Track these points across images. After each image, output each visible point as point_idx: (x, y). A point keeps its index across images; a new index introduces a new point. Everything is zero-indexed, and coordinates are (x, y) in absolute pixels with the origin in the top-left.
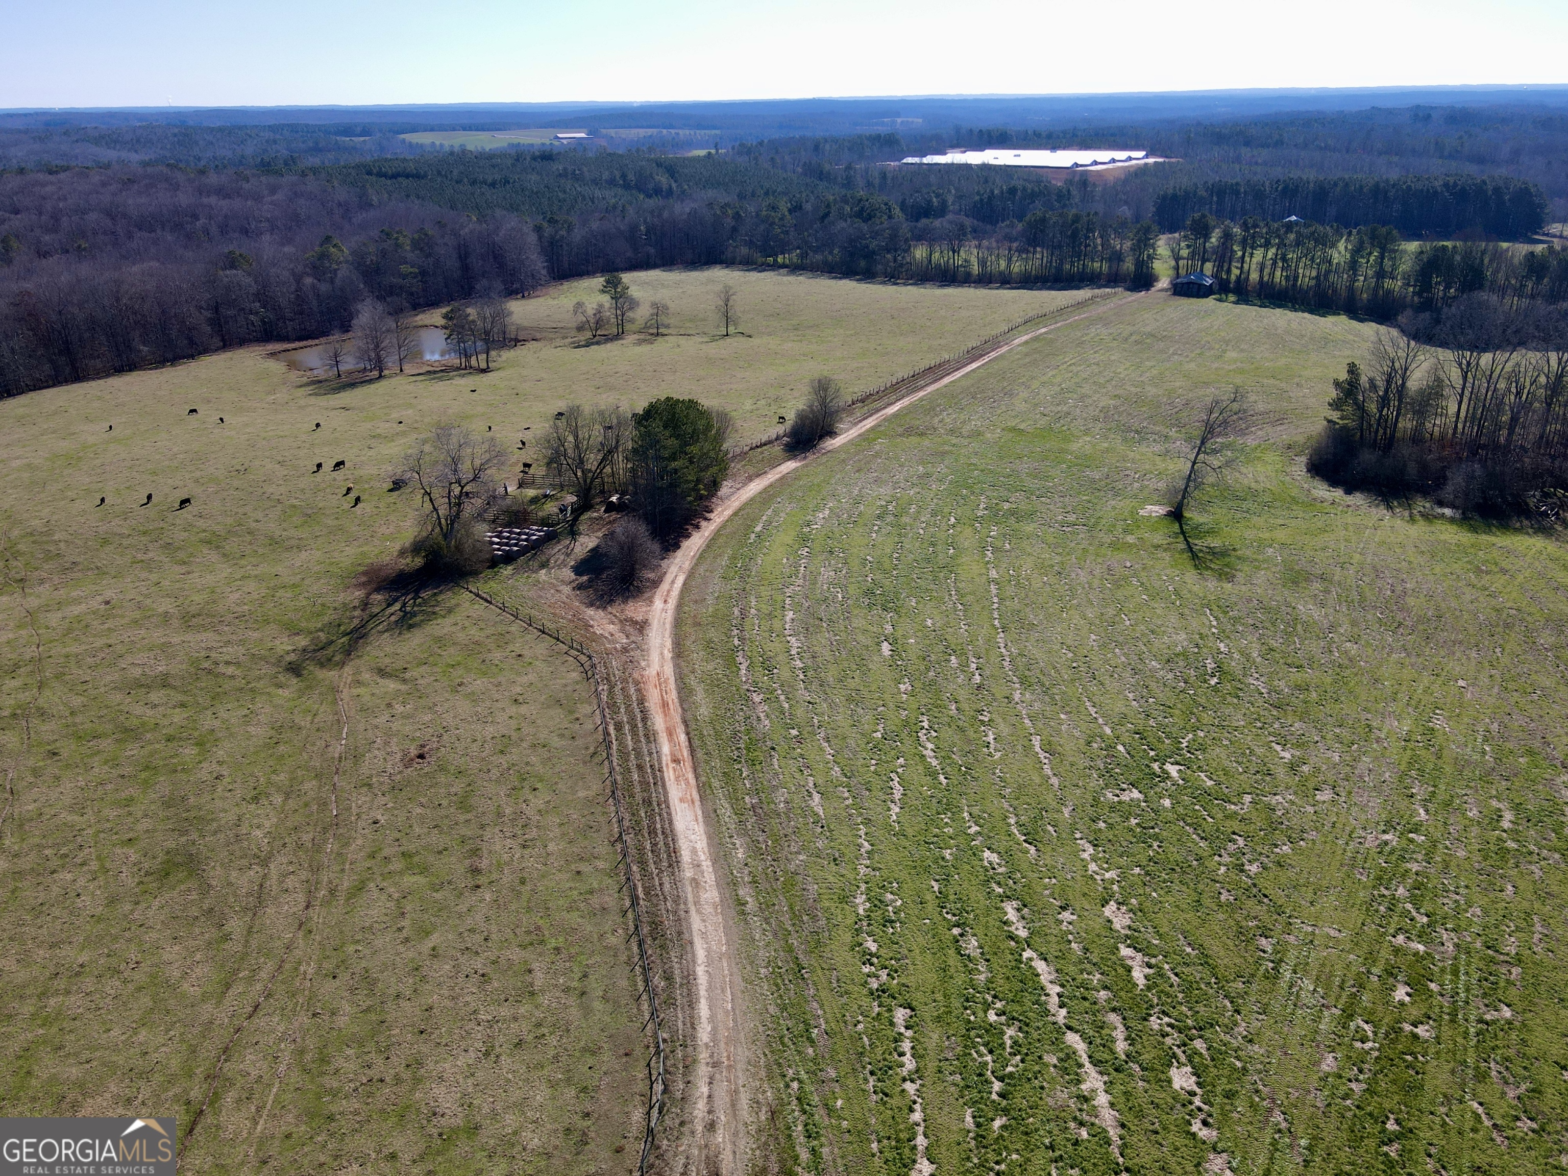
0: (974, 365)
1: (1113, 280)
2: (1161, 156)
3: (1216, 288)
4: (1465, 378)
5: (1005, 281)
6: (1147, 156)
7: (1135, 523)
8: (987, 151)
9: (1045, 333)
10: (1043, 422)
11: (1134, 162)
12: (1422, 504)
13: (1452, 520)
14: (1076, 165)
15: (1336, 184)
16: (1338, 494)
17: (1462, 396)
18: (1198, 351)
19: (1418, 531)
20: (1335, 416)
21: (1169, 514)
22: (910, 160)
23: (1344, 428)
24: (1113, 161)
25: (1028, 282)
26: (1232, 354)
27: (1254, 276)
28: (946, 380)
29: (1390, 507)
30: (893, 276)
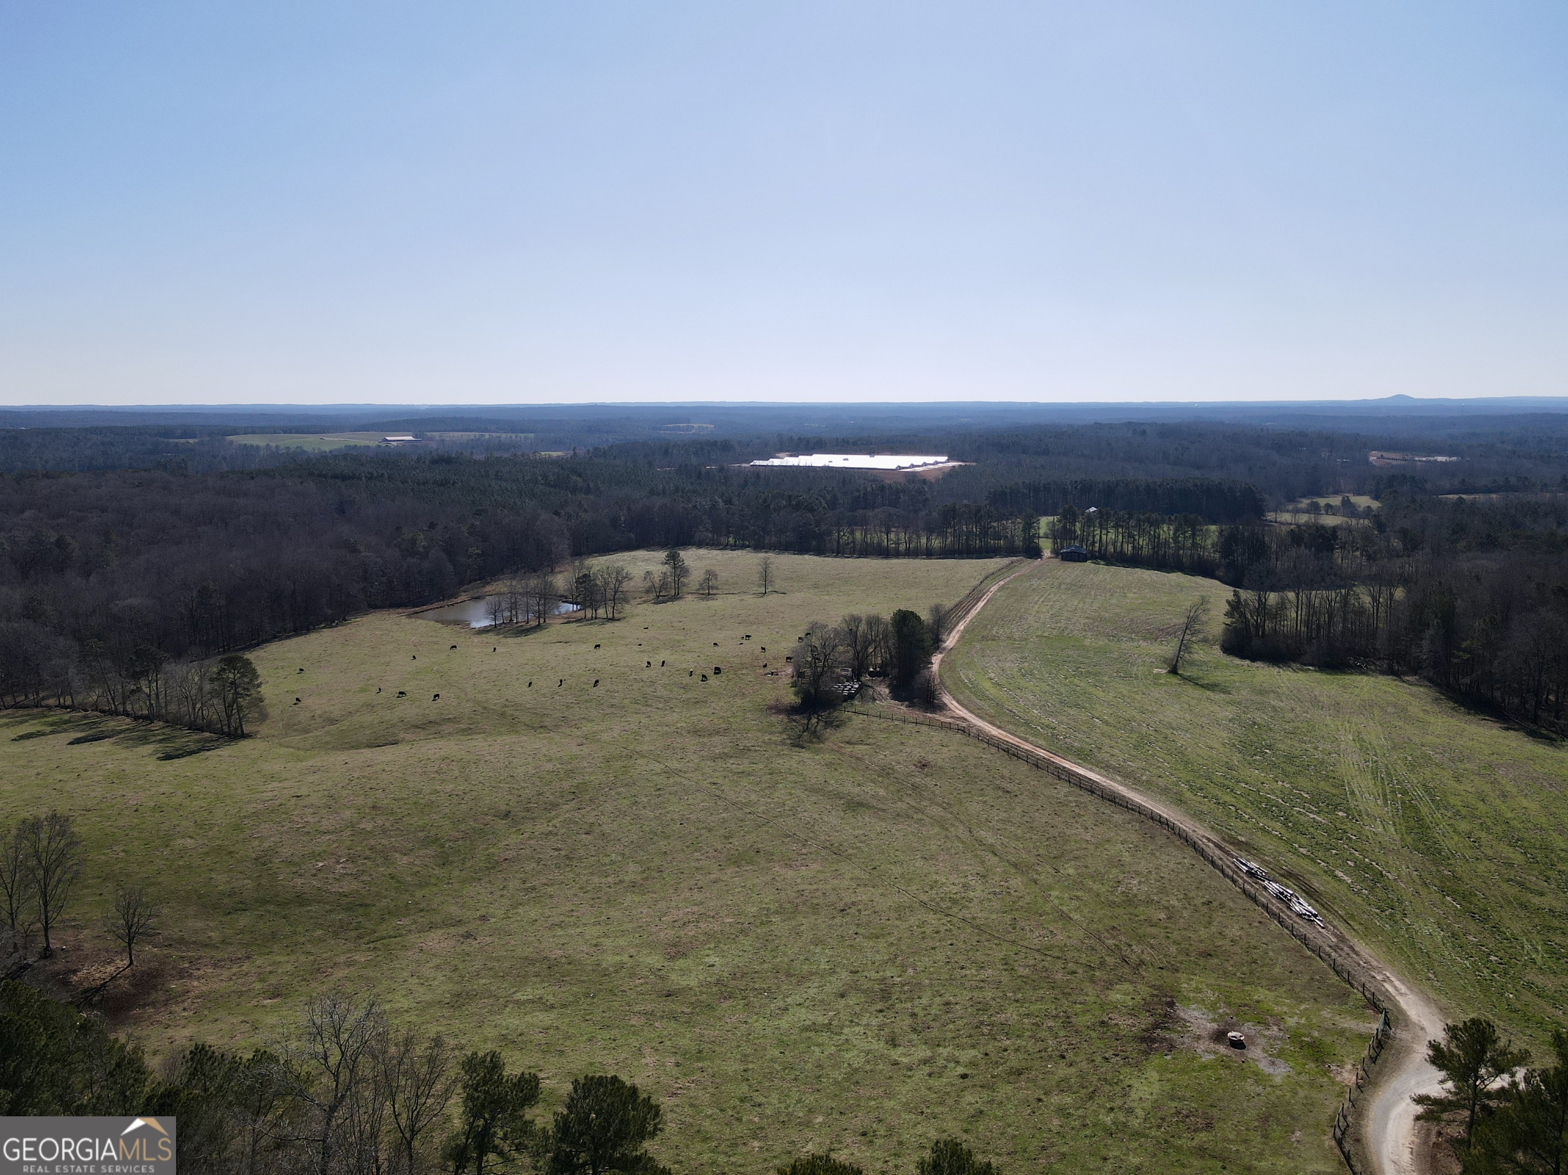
0: (981, 604)
1: (1010, 551)
2: (958, 461)
3: (1089, 555)
4: (1298, 597)
5: (929, 554)
6: (948, 461)
7: (1157, 677)
8: (815, 456)
9: (1004, 585)
10: (1055, 632)
11: (940, 465)
12: (1294, 665)
13: (1316, 671)
14: (900, 468)
15: (1118, 485)
16: (1247, 662)
17: (1297, 608)
18: (1109, 594)
19: (1301, 676)
20: (1228, 621)
21: (1170, 672)
22: (757, 463)
23: (1235, 628)
24: (925, 464)
25: (946, 553)
26: (1130, 595)
27: (1111, 549)
28: (974, 612)
29: (1279, 667)
30: (839, 551)
